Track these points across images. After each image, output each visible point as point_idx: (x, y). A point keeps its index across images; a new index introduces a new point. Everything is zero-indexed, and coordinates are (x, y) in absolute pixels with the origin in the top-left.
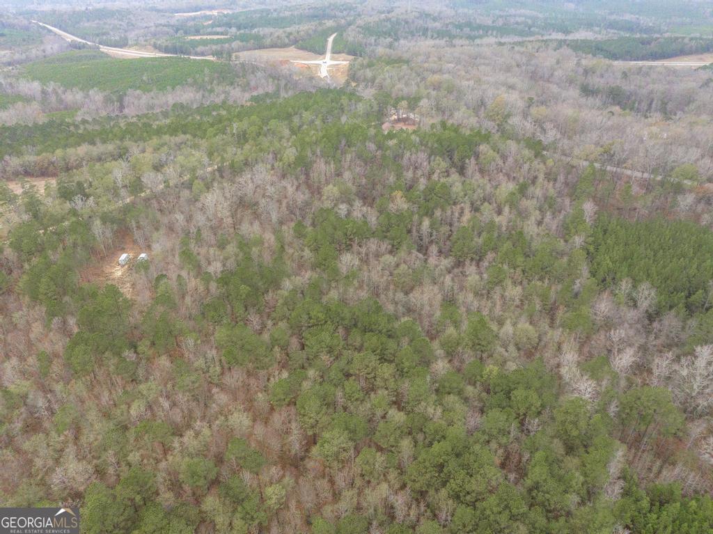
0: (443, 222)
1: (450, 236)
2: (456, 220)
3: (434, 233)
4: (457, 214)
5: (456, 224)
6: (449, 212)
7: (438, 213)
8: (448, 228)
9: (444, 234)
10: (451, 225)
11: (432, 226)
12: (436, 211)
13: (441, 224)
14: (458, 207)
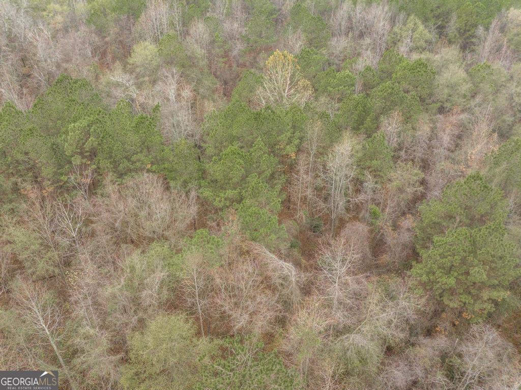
0: (399, 154)
1: (419, 198)
2: (442, 152)
3: (370, 183)
4: (446, 139)
5: (442, 165)
6: (424, 129)
7: (391, 126)
8: (416, 173)
9: (401, 190)
10: (426, 166)
11: (363, 163)
12: (384, 120)
13: (396, 158)
14: (454, 119)
